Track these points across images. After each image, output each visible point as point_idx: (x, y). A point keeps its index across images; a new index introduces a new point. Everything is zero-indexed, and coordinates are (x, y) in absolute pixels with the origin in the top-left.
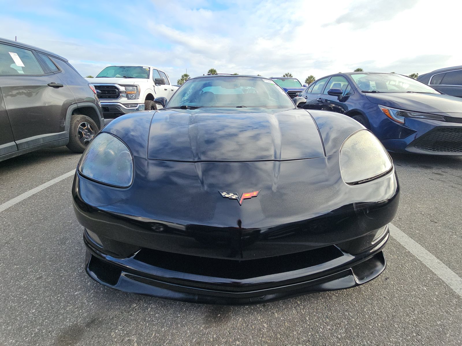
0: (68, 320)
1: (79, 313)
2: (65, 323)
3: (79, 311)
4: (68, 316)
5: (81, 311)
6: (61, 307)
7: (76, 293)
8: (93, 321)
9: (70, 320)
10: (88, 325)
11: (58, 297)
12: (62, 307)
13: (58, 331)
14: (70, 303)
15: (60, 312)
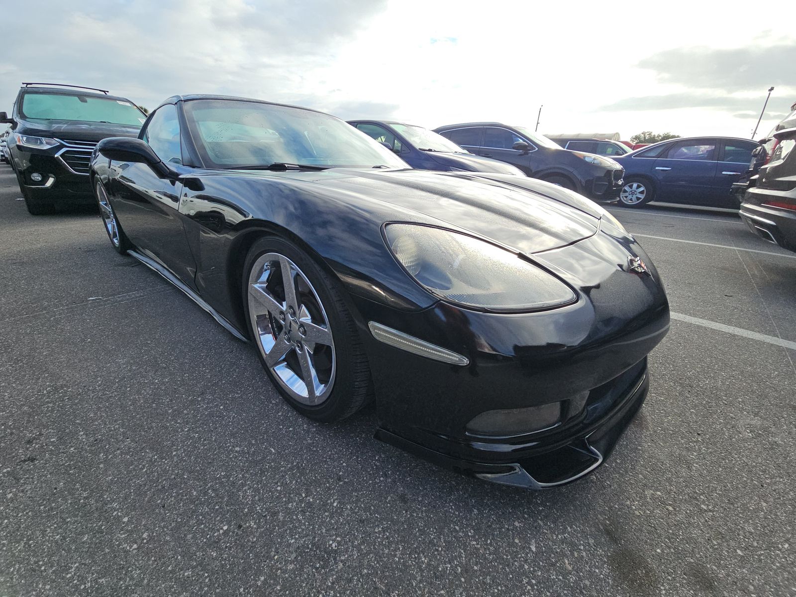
0: (597, 571)
1: (585, 551)
2: (602, 576)
3: (581, 550)
4: (588, 568)
5: (582, 547)
6: (559, 580)
7: (534, 549)
8: (608, 533)
9: (597, 567)
10: (614, 540)
11: (529, 583)
12: (561, 577)
13: (618, 590)
14: (556, 562)
15: (573, 583)
